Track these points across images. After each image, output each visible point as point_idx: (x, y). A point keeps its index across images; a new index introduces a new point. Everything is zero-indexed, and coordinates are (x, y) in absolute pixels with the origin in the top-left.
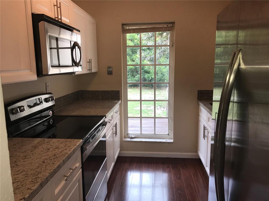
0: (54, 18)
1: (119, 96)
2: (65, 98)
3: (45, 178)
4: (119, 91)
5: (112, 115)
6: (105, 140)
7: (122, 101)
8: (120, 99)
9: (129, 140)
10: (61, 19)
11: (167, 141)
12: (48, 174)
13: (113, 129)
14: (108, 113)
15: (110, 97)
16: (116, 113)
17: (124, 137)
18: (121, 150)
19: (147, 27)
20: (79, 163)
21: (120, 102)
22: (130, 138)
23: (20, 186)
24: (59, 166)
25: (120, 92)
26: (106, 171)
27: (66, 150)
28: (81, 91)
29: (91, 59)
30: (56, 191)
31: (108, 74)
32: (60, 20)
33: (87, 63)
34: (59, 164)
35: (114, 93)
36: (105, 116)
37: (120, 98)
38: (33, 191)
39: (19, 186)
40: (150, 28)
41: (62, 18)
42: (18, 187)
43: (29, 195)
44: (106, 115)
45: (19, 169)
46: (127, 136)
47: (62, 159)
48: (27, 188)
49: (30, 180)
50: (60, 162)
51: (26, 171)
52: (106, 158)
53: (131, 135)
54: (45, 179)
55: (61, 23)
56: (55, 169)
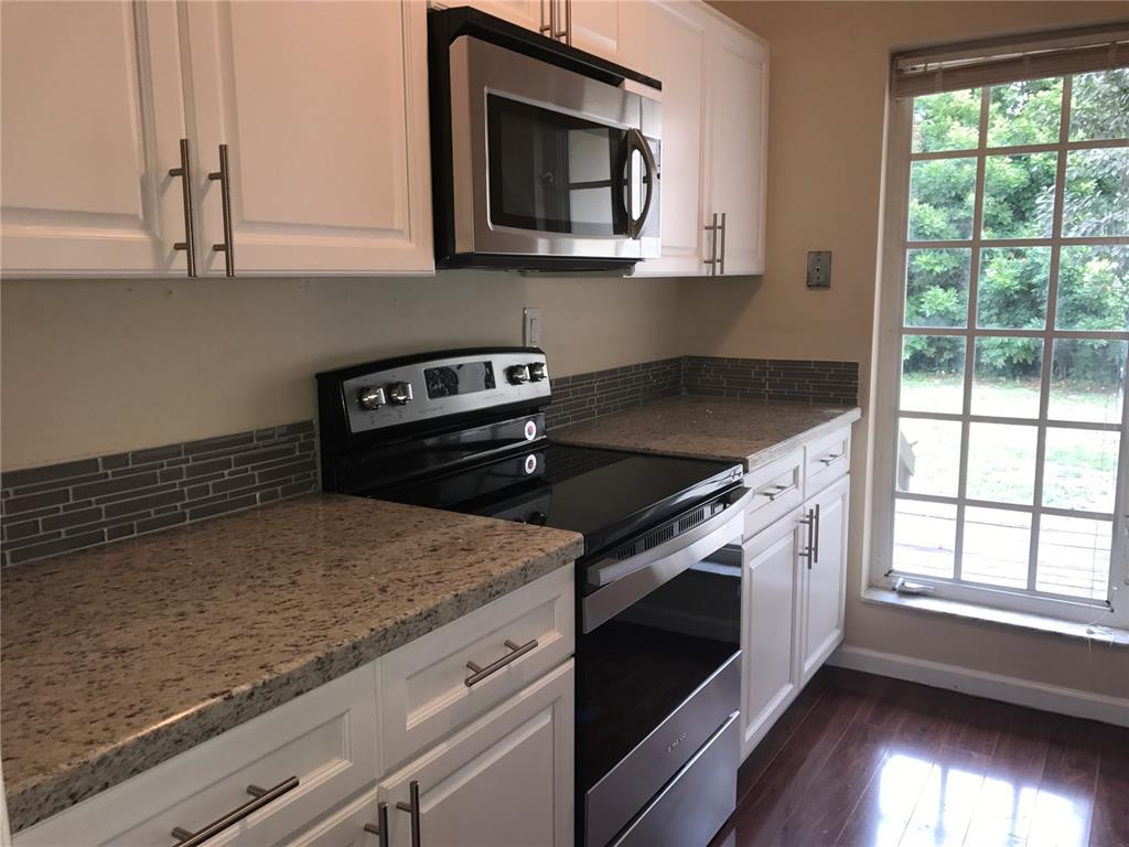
0: (538, 32)
1: (856, 390)
2: (612, 381)
3: (347, 643)
4: (857, 364)
5: (798, 468)
6: (739, 575)
7: (865, 413)
8: (859, 402)
9: (891, 598)
10: (567, 34)
11: (1092, 636)
12: (365, 633)
13: (795, 532)
14: (764, 454)
15: (811, 391)
16: (822, 461)
17: (872, 586)
18: (845, 640)
19: (1021, 54)
20: (559, 630)
21: (855, 414)
22: (894, 589)
23: (249, 652)
24: (429, 616)
25: (860, 369)
26: (737, 709)
27: (493, 559)
28: (691, 358)
29: (724, 215)
30: (414, 720)
31: (809, 286)
32: (563, 40)
33: (705, 232)
34: (431, 604)
35: (832, 372)
36: (745, 463)
37: (858, 398)
38: (275, 676)
39: (244, 650)
40: (1034, 58)
41: (574, 26)
42: (239, 654)
43: (255, 688)
44: (750, 458)
45: (291, 597)
46: (884, 577)
47: (456, 590)
48: (262, 664)
49: (292, 640)
50: (439, 597)
51: (305, 607)
52: (739, 653)
53: (901, 580)
54: (347, 648)
55: (568, 48)
56: (403, 622)
